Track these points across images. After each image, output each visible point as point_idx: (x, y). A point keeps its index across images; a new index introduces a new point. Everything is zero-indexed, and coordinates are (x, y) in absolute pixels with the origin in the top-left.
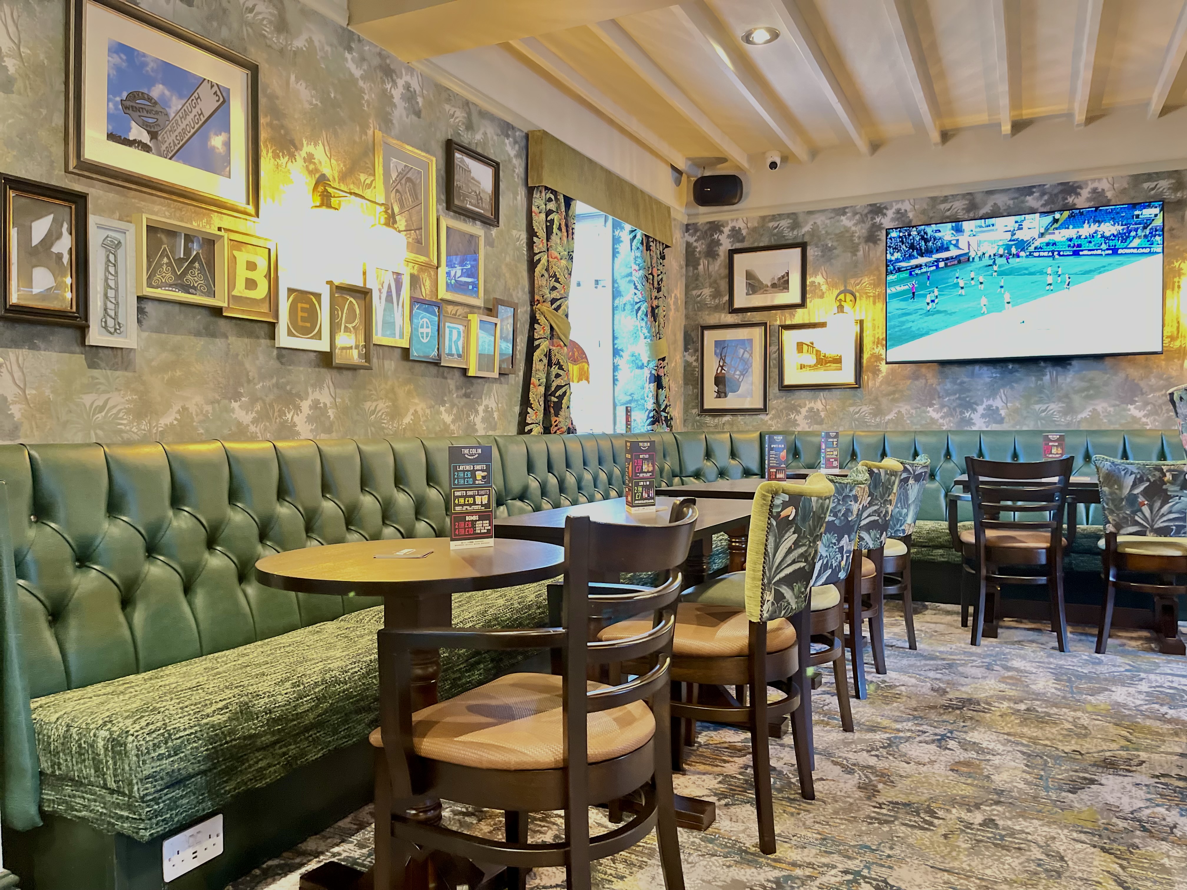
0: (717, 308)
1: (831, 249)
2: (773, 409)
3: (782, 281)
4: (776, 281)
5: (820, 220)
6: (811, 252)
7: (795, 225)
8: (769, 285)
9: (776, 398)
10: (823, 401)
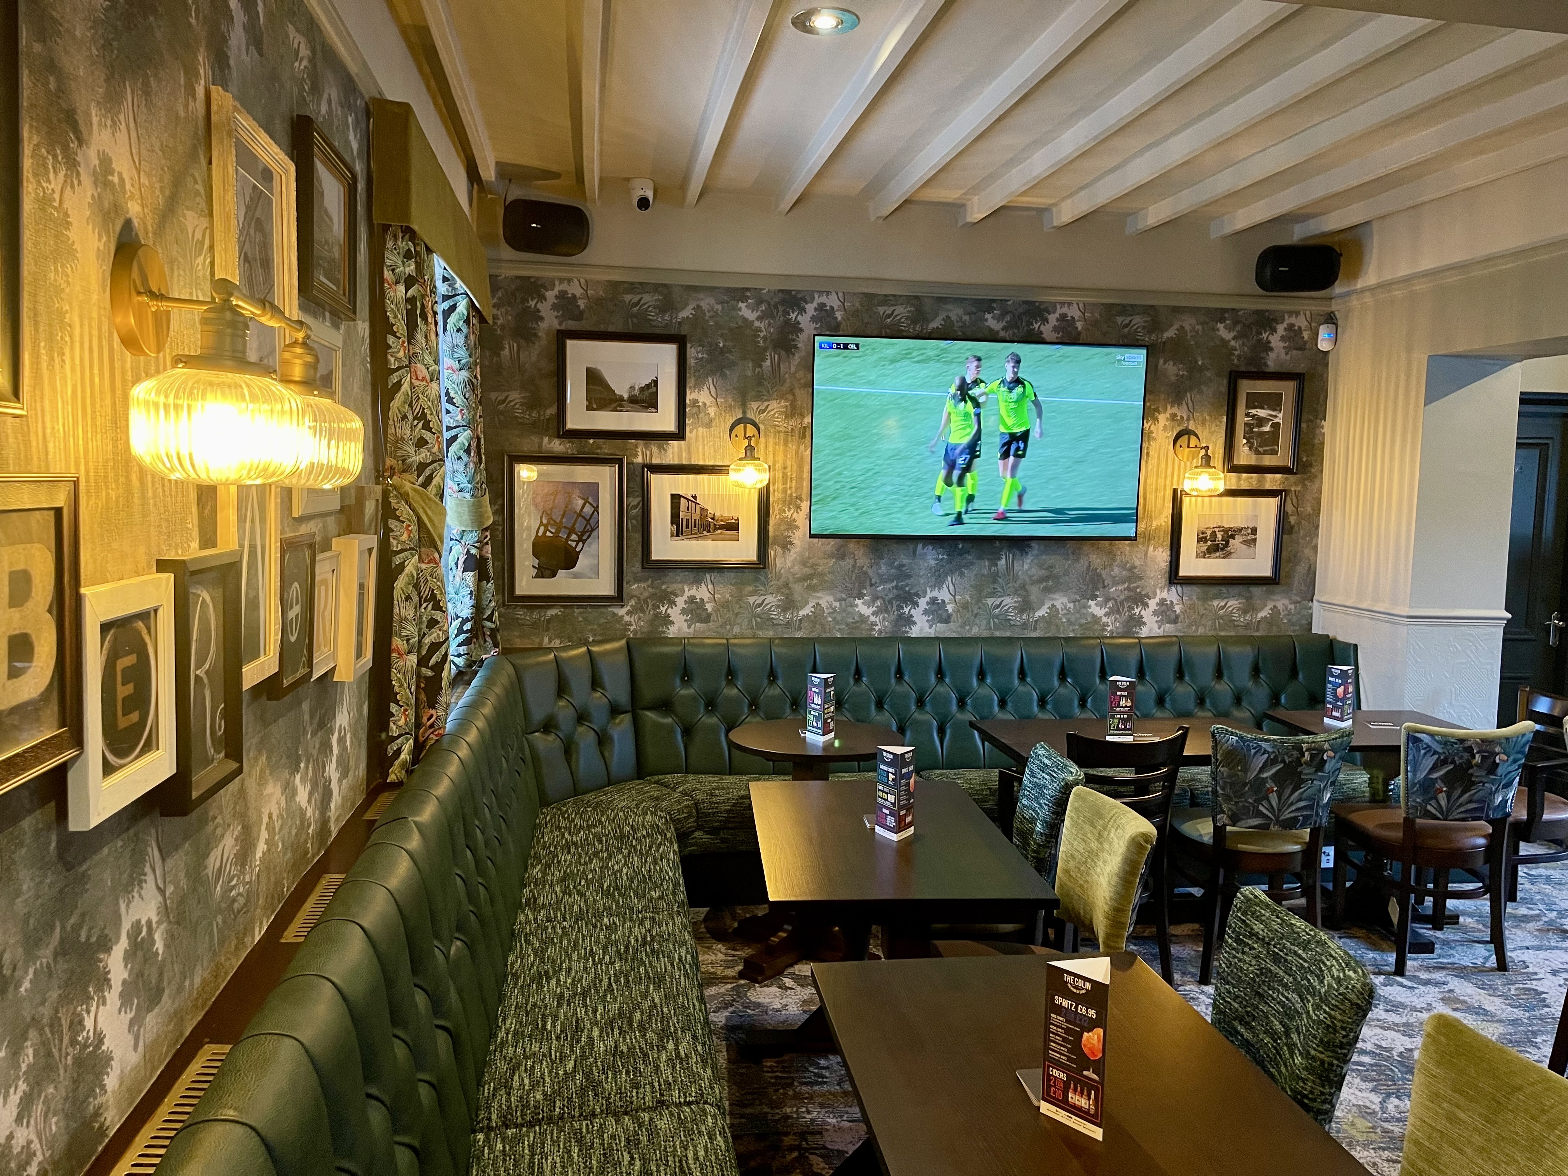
0: (536, 428)
1: (722, 351)
2: (632, 597)
3: (646, 393)
4: (637, 392)
5: (707, 302)
6: (692, 352)
7: (668, 305)
8: (626, 396)
9: (637, 580)
10: (710, 587)
